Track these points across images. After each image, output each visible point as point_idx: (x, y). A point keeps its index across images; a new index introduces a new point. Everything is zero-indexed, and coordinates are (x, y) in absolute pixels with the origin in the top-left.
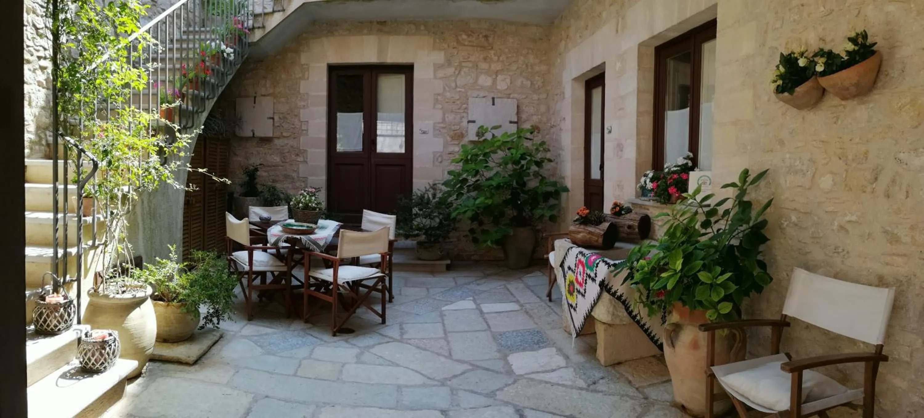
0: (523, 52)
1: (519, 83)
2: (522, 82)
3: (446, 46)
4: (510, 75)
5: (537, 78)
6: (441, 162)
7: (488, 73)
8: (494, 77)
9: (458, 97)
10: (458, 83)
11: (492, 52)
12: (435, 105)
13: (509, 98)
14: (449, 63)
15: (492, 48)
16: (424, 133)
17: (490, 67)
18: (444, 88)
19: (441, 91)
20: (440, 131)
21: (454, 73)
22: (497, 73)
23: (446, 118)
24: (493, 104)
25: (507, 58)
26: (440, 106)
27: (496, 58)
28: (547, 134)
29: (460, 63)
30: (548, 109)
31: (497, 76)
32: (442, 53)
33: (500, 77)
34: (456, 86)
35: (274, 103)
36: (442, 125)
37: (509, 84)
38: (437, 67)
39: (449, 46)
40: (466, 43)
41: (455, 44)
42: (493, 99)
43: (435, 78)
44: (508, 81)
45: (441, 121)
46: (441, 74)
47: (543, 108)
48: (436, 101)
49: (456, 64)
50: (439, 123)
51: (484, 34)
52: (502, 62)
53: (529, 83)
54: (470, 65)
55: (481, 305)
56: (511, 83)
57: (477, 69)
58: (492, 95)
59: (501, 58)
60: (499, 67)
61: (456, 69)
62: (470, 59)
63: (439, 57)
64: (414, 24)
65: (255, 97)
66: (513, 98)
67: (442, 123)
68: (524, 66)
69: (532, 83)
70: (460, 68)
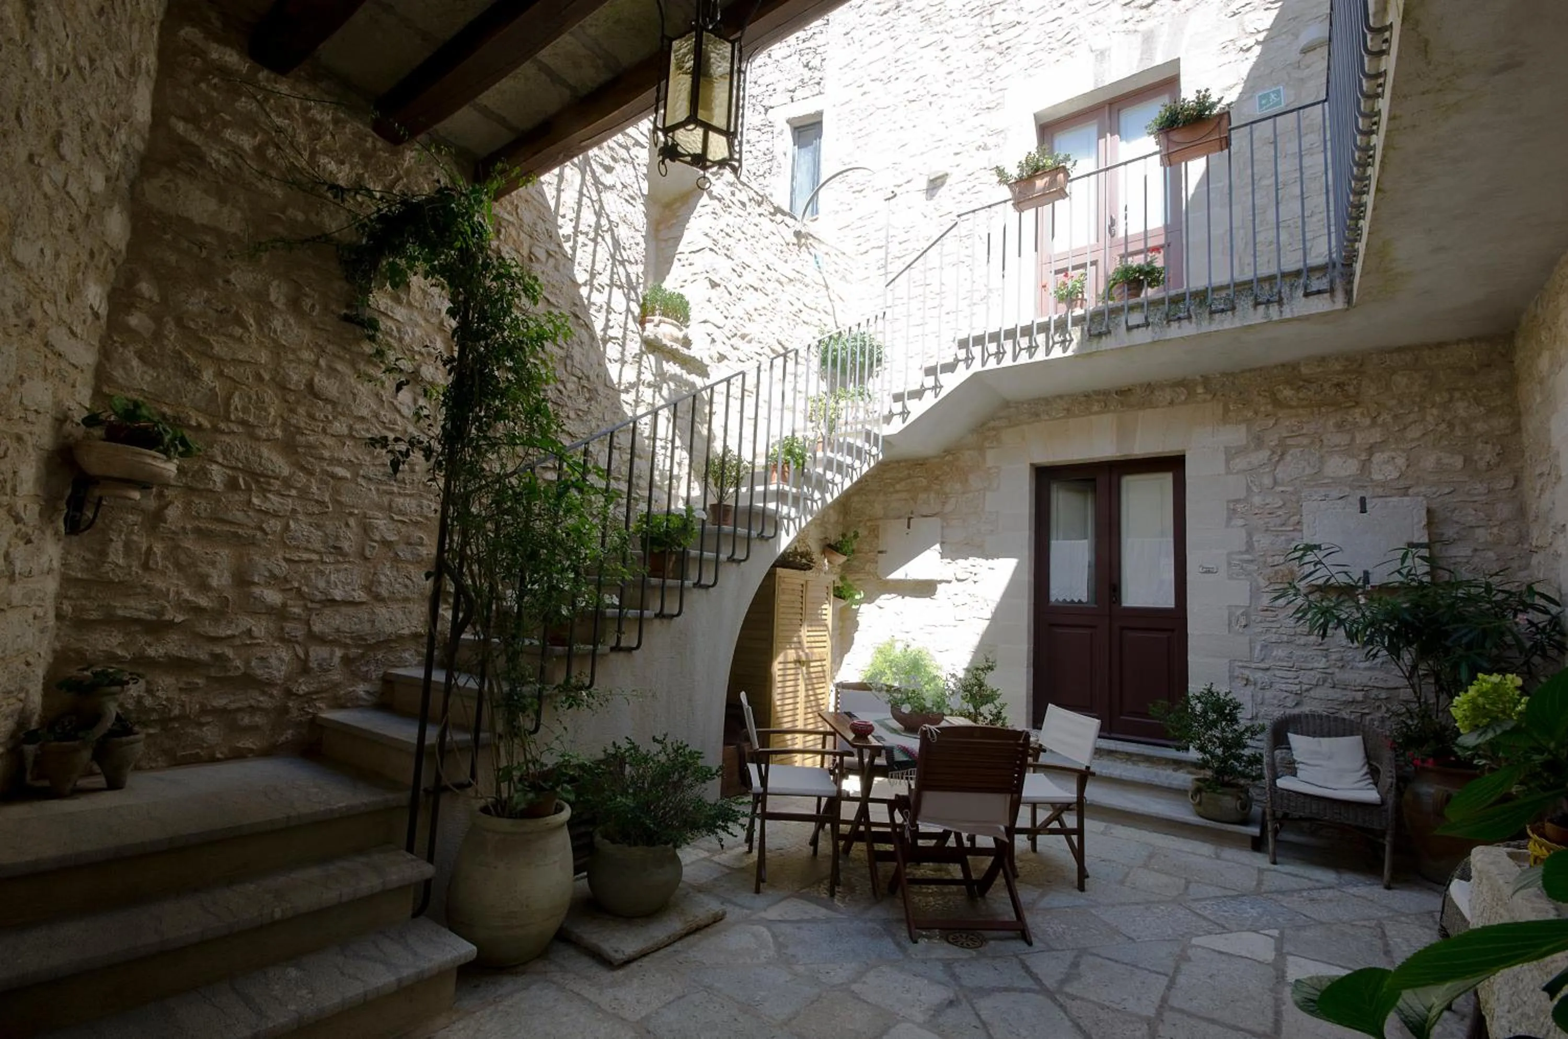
0: (1438, 399)
1: (1429, 461)
2: (1439, 460)
3: (1250, 414)
4: (1404, 451)
5: (1480, 446)
6: (1245, 626)
7: (1348, 451)
8: (1363, 457)
9: (1281, 503)
10: (1280, 476)
11: (1358, 411)
12: (1229, 519)
13: (1406, 495)
14: (1259, 442)
15: (1357, 404)
16: (1208, 571)
17: (1353, 439)
18: (1249, 489)
19: (1242, 494)
20: (1242, 568)
21: (1270, 460)
22: (1371, 450)
23: (1256, 544)
24: (1363, 510)
25: (1396, 417)
26: (1241, 522)
27: (1368, 421)
28: (1521, 569)
29: (1282, 440)
30: (1521, 512)
31: (1371, 455)
32: (1243, 428)
33: (1378, 457)
34: (1275, 483)
35: (943, 527)
36: (1247, 557)
37: (1404, 468)
38: (1231, 454)
39: (1256, 413)
40: (1294, 403)
41: (1269, 407)
42: (1363, 501)
43: (1229, 472)
44: (1401, 461)
45: (1244, 549)
46: (1240, 463)
47: (1504, 510)
48: (1232, 513)
49: (1273, 444)
50: (1241, 553)
51: (1335, 381)
52: (1384, 424)
53: (1458, 462)
54: (1306, 441)
55: (1290, 958)
56: (1408, 466)
57: (1321, 447)
58: (1361, 493)
59: (1380, 420)
60: (1376, 435)
61: (1274, 453)
62: (1304, 431)
63: (1236, 435)
64: (1185, 386)
65: (909, 519)
66: (1417, 495)
67: (1247, 552)
68: (1443, 426)
69: (1467, 460)
70: (1281, 450)
